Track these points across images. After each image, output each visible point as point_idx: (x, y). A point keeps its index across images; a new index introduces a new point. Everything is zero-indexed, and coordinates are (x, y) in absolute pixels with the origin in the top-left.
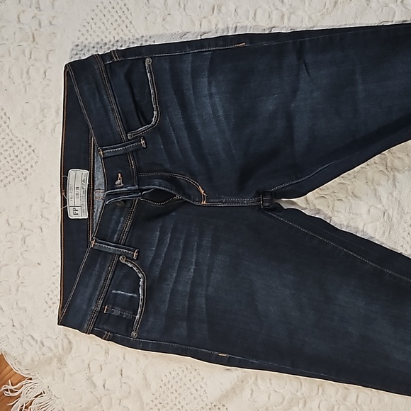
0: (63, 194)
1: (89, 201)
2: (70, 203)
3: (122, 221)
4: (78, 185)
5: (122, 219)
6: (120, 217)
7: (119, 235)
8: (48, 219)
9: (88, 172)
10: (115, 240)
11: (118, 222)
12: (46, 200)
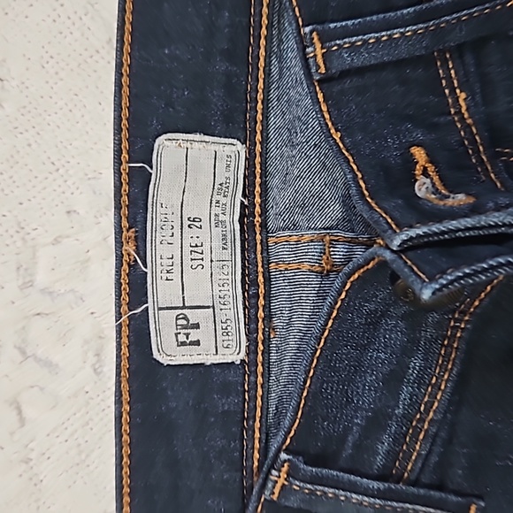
0: (130, 248)
1: (248, 281)
2: (162, 291)
3: (413, 373)
4: (198, 207)
5: (416, 363)
6: (406, 352)
7: (398, 439)
8: (48, 364)
9: (241, 148)
10: (379, 461)
11: (394, 379)
12: (42, 278)
